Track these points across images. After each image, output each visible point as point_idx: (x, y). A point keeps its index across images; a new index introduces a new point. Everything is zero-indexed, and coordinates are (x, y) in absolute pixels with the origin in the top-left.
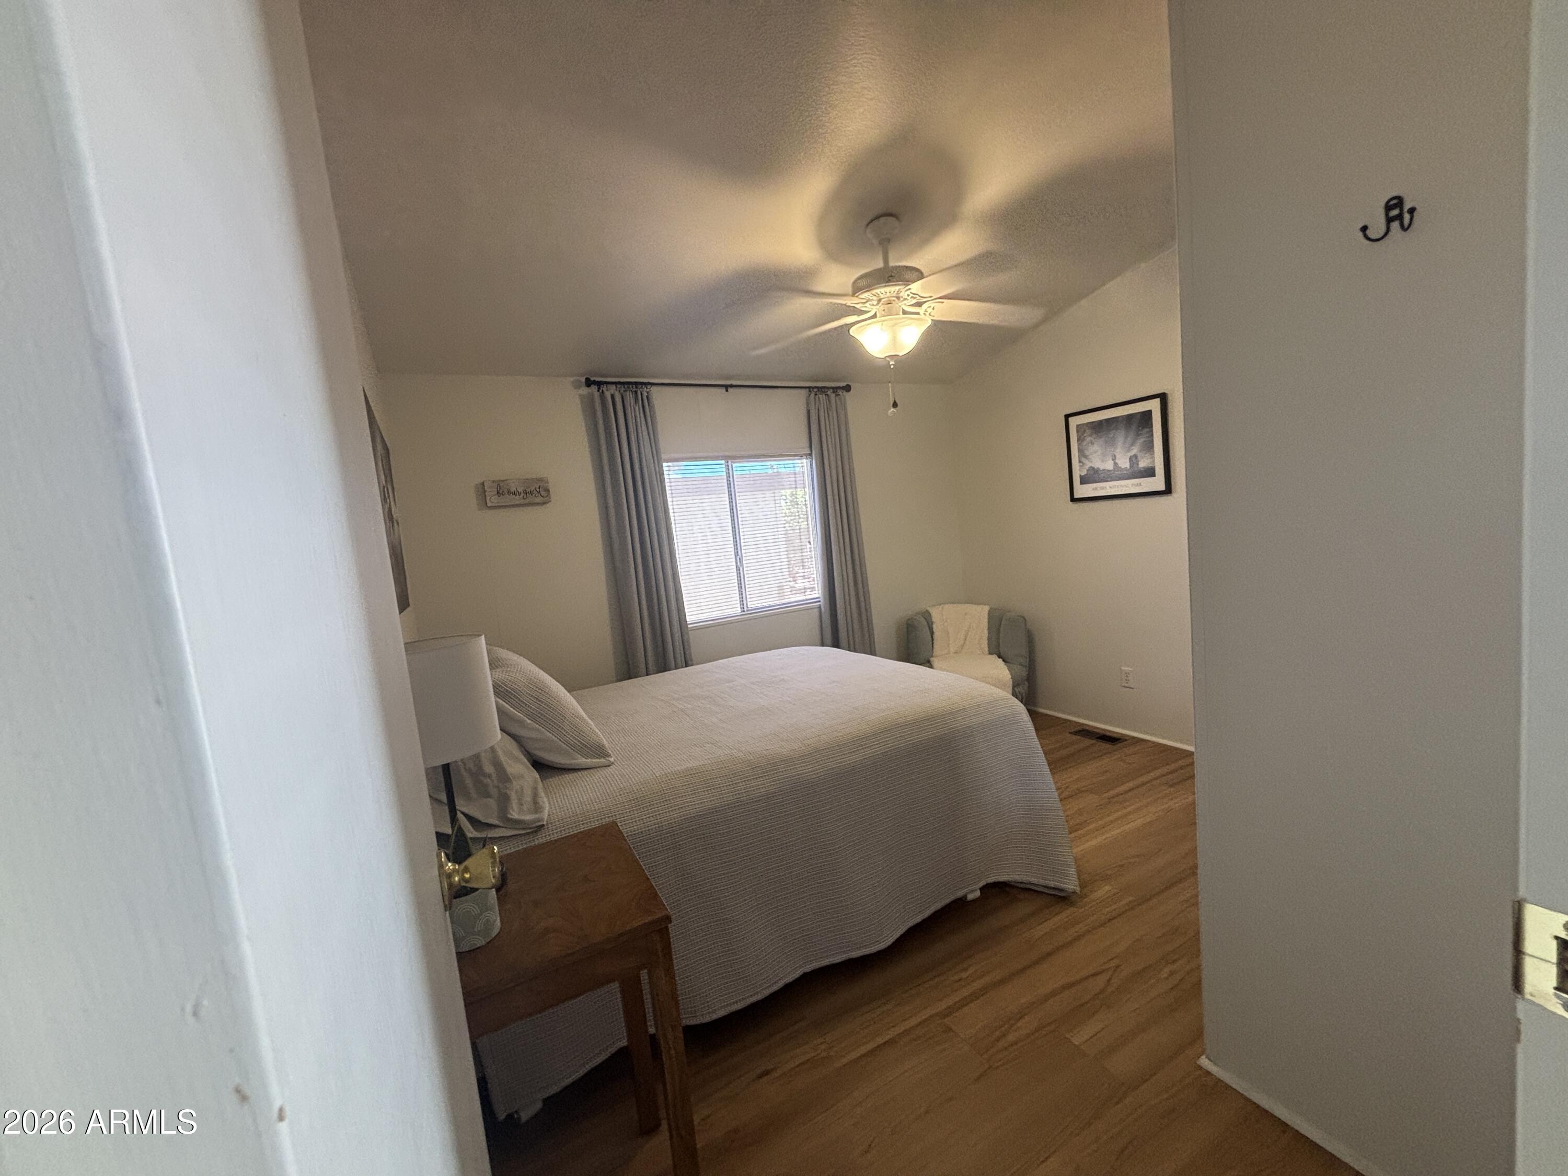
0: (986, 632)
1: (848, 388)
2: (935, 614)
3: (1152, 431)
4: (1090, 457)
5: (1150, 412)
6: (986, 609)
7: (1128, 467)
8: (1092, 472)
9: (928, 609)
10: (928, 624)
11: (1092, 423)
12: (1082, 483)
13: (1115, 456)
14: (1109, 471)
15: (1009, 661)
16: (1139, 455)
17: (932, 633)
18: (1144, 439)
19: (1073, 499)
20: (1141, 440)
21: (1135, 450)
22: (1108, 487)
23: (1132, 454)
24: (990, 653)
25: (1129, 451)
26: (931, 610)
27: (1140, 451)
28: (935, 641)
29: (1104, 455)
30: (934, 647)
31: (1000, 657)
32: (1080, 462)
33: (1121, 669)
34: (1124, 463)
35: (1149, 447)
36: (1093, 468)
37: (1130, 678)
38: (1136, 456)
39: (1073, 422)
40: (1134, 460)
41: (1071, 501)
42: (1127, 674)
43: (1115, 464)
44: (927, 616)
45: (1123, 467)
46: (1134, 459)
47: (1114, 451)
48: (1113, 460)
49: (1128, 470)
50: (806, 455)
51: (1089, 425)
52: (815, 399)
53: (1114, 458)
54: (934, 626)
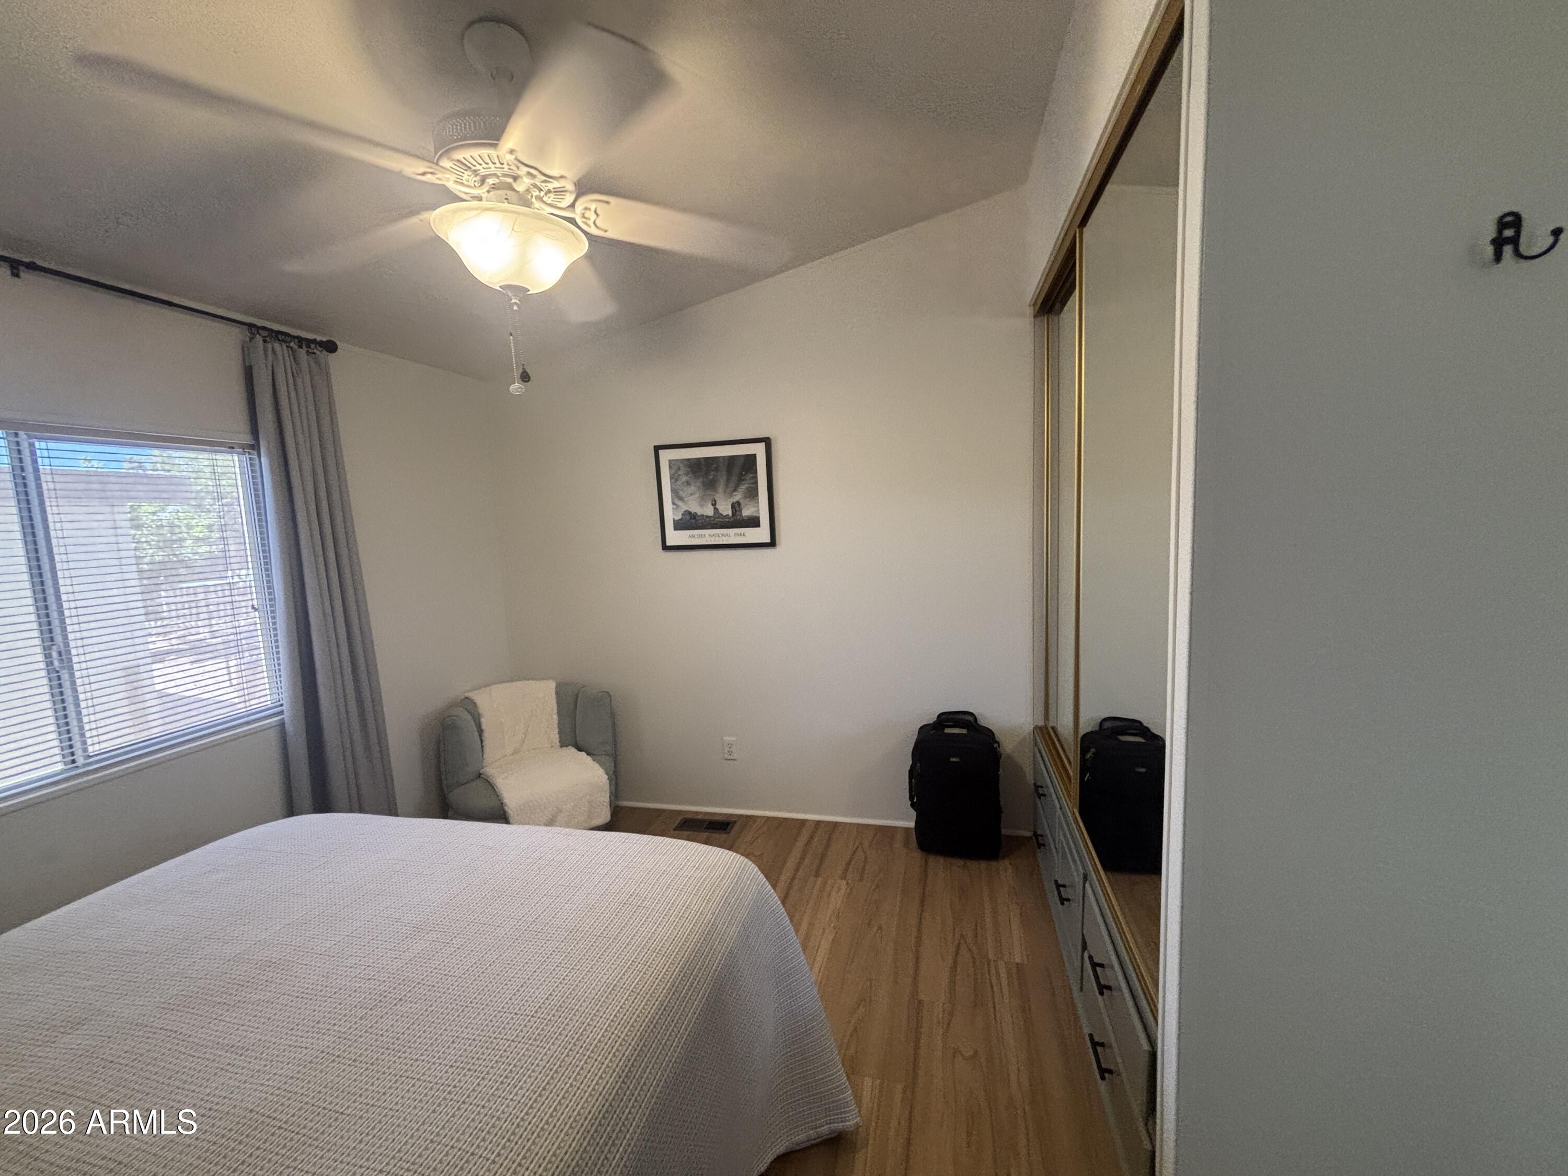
0: (555, 717)
1: (331, 347)
2: (482, 699)
3: (756, 477)
4: (686, 499)
5: (754, 456)
6: (552, 685)
7: (731, 515)
8: (688, 517)
9: (470, 695)
10: (474, 718)
11: (689, 460)
12: (676, 528)
13: (715, 501)
14: (707, 517)
15: (594, 752)
16: (742, 501)
17: (481, 731)
18: (747, 486)
19: (666, 548)
20: (743, 487)
21: (738, 497)
22: (707, 536)
23: (735, 501)
24: (563, 744)
25: (731, 495)
26: (473, 695)
27: (746, 497)
28: (484, 743)
29: (703, 499)
30: (485, 751)
31: (580, 750)
32: (673, 503)
33: (722, 739)
34: (725, 509)
35: (753, 494)
36: (690, 513)
37: (732, 750)
38: (738, 503)
39: (666, 456)
40: (736, 507)
41: (663, 549)
42: (730, 745)
43: (716, 509)
44: (469, 705)
45: (724, 514)
46: (736, 505)
47: (714, 495)
48: (712, 505)
49: (730, 518)
50: (243, 447)
51: (685, 462)
52: (265, 350)
53: (714, 504)
54: (483, 720)
